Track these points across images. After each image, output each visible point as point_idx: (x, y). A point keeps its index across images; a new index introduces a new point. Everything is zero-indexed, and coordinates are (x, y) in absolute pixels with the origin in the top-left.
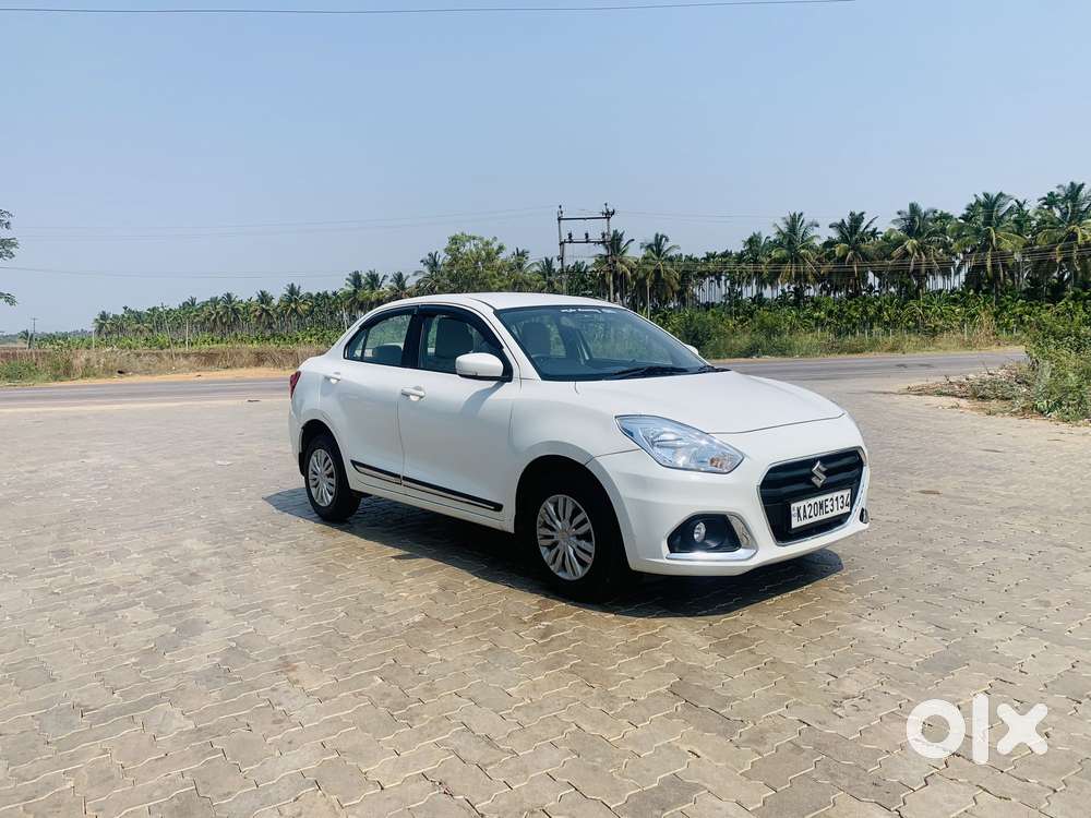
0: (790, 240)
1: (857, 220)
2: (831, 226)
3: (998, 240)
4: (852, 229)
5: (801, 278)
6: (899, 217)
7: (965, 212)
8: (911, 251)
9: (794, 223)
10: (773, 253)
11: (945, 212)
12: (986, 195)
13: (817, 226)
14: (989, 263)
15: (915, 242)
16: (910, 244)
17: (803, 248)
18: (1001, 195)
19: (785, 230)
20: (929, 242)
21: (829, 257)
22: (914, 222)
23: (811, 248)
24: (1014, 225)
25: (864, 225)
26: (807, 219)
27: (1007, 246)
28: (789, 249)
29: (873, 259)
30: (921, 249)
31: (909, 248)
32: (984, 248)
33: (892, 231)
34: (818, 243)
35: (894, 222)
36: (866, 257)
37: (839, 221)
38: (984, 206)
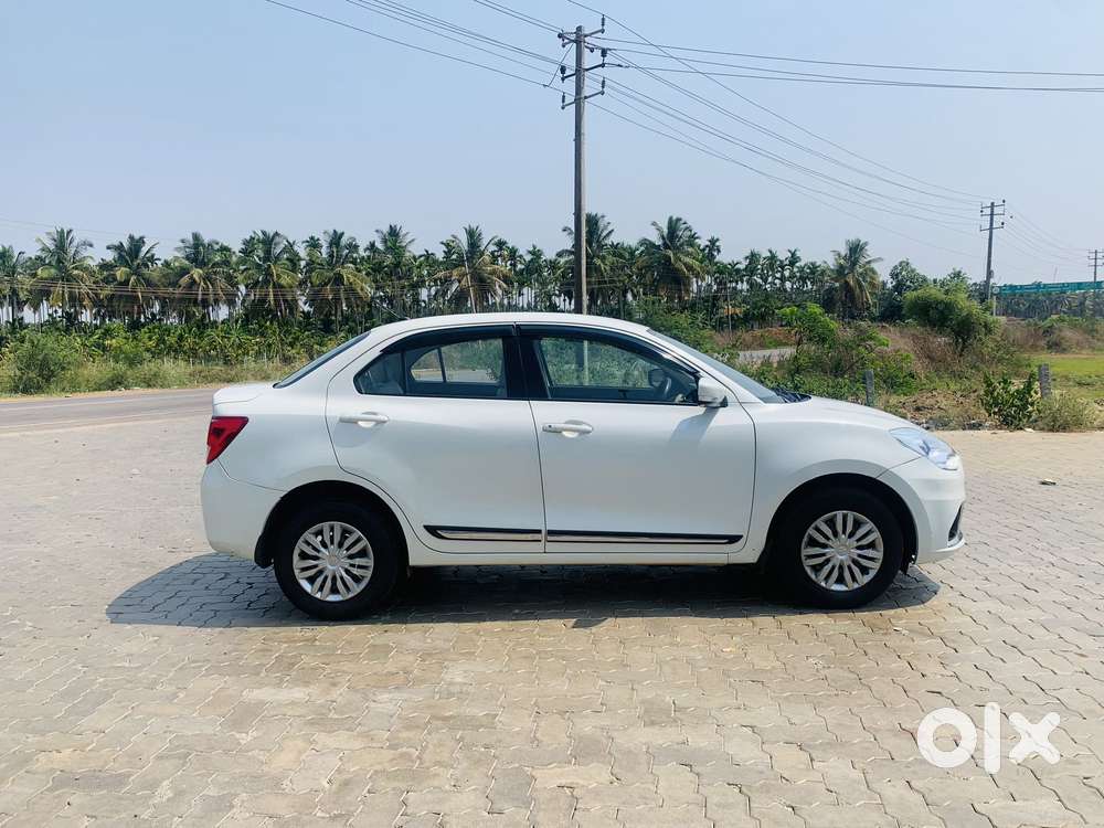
0: (58, 259)
1: (137, 244)
2: (108, 248)
3: (279, 276)
4: (131, 253)
5: (75, 300)
6: (181, 245)
7: (243, 247)
8: (197, 279)
9: (62, 240)
10: (39, 272)
11: (226, 244)
12: (264, 233)
13: (91, 246)
14: (271, 298)
15: (201, 272)
16: (197, 273)
17: (76, 268)
18: (277, 234)
19: (52, 247)
20: (215, 273)
21: (106, 281)
22: (198, 252)
23: (85, 269)
24: (288, 263)
25: (144, 249)
26: (78, 237)
27: (285, 280)
28: (60, 269)
29: (156, 285)
30: (207, 278)
31: (196, 277)
32: (266, 282)
33: (176, 258)
34: (93, 263)
35: (177, 249)
36: (149, 283)
37: (117, 244)
38: (263, 242)
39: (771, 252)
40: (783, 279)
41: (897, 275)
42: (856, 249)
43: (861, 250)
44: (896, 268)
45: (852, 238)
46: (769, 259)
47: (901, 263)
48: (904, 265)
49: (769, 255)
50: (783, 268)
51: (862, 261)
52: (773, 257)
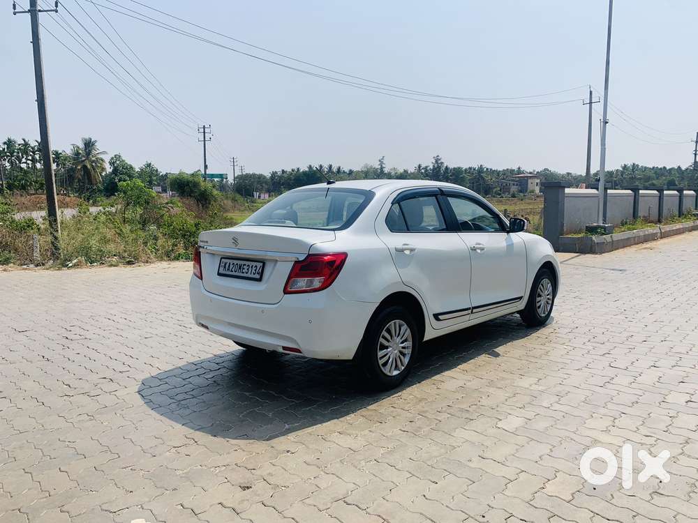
39: (24, 140)
40: (34, 160)
41: (113, 163)
42: (89, 144)
43: (93, 145)
44: (112, 158)
45: (87, 137)
46: (23, 145)
47: (115, 156)
48: (118, 157)
49: (23, 142)
50: (34, 152)
51: (94, 152)
52: (26, 144)
